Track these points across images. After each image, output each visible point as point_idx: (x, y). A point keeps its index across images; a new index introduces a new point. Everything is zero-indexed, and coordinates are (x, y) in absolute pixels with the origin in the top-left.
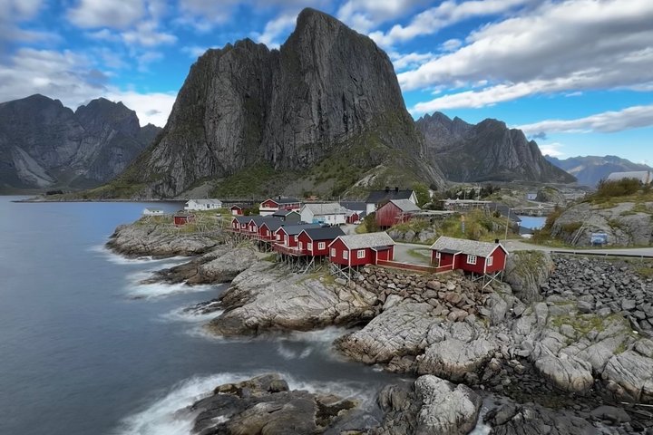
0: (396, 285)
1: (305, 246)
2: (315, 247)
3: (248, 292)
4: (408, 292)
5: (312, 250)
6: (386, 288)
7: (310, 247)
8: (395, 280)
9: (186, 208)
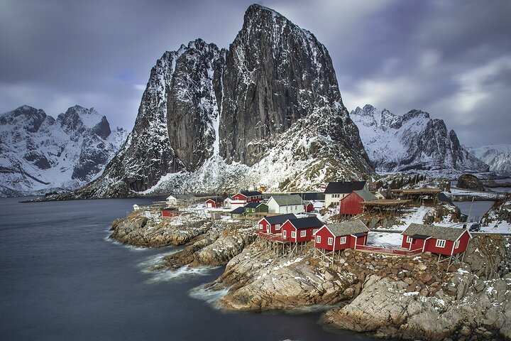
0: (374, 266)
1: (289, 234)
2: (298, 234)
3: (244, 275)
4: (385, 272)
5: (295, 237)
6: (365, 269)
7: (294, 235)
8: (373, 262)
9: (167, 203)
